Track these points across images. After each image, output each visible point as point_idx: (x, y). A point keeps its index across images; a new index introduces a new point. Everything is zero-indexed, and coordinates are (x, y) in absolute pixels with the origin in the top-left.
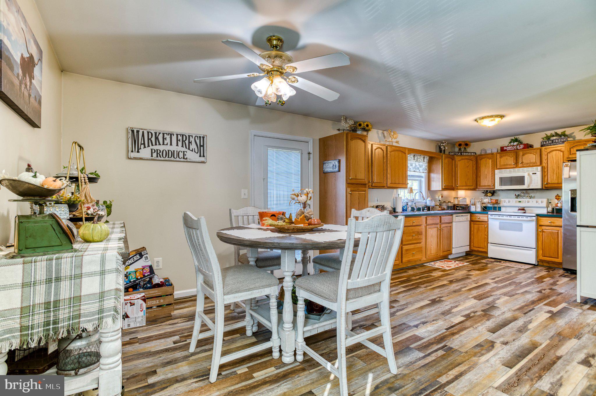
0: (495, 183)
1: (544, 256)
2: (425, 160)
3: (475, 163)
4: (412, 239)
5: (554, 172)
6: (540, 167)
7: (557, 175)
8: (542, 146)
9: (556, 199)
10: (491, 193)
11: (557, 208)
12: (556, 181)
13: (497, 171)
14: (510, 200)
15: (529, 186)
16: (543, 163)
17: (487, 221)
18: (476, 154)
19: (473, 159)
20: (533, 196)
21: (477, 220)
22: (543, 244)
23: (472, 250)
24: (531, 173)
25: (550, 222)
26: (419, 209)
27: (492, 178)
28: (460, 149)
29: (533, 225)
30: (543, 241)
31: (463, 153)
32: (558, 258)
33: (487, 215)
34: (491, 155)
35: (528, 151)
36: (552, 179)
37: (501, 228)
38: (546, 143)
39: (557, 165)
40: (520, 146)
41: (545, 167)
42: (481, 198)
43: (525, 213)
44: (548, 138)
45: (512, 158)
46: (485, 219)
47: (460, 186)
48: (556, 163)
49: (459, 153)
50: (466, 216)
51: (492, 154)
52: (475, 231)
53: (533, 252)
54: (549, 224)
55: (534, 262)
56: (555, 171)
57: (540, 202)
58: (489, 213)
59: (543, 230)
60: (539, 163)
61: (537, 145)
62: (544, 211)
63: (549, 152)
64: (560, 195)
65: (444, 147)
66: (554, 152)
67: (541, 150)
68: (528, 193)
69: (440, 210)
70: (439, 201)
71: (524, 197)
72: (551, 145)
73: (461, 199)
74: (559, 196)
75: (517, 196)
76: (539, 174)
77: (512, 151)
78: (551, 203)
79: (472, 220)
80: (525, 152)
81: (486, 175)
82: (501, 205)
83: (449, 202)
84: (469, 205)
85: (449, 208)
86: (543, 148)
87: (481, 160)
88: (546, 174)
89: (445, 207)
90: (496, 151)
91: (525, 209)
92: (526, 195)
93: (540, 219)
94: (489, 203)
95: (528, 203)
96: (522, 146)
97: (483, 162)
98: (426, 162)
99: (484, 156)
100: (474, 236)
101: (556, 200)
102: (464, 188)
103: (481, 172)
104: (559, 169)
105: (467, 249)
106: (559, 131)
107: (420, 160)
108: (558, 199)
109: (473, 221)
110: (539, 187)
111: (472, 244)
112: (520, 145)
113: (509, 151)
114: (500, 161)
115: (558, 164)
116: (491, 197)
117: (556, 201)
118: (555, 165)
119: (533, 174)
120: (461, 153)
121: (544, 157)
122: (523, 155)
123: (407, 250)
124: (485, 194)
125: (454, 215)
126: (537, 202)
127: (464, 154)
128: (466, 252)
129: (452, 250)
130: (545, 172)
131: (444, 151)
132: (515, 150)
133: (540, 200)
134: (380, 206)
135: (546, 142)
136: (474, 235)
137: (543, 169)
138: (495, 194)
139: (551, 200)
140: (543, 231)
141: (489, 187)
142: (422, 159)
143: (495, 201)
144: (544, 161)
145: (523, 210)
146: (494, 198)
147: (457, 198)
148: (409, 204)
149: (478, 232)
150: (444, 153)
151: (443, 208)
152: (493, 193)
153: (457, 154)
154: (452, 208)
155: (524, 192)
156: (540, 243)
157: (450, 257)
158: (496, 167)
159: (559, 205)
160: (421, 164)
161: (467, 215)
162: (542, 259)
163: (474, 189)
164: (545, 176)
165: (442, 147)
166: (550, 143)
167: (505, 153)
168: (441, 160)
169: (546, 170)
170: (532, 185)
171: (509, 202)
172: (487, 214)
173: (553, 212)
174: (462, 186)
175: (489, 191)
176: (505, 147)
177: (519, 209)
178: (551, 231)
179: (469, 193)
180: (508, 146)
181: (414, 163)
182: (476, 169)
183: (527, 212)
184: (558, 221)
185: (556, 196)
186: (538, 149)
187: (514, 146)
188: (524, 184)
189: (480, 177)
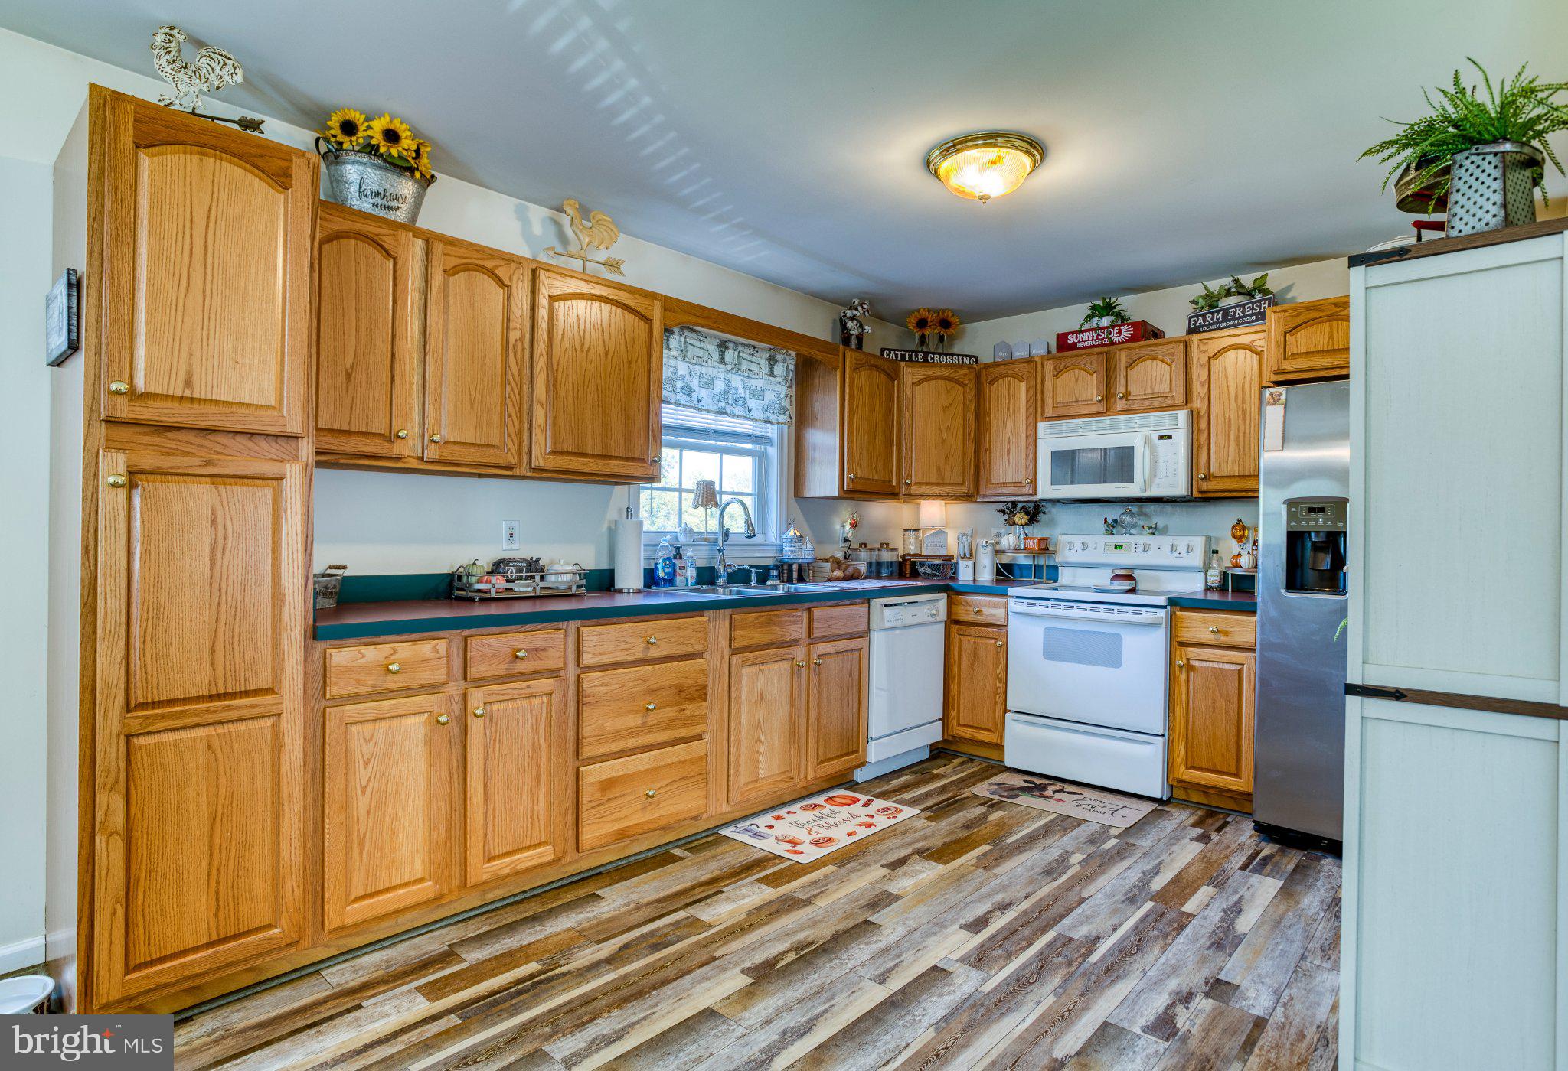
0: (1036, 473)
1: (1193, 768)
2: (779, 369)
3: (971, 395)
4: (644, 724)
5: (1229, 432)
6: (1186, 411)
7: (1238, 445)
8: (1192, 331)
9: (1234, 536)
10: (1027, 513)
11: (1238, 571)
12: (1236, 469)
13: (1042, 426)
14: (1088, 539)
15: (1147, 485)
16: (1194, 398)
17: (1003, 622)
18: (977, 361)
19: (965, 380)
20: (1161, 525)
21: (972, 618)
22: (1191, 715)
23: (953, 736)
24: (1155, 436)
25: (1213, 632)
26: (739, 577)
27: (1027, 456)
28: (923, 340)
29: (1157, 640)
30: (1191, 703)
31: (934, 354)
32: (1237, 775)
33: (1002, 600)
34: (1025, 365)
35: (1148, 351)
36: (1223, 461)
37: (1051, 652)
38: (1204, 321)
39: (1240, 402)
40: (1120, 332)
41: (1202, 413)
42: (994, 531)
43: (1132, 591)
44: (1211, 300)
45: (1095, 375)
46: (1000, 613)
47: (916, 483)
48: (1236, 396)
49: (917, 353)
50: (932, 605)
51: (1030, 360)
52: (965, 662)
53: (1154, 751)
54: (1210, 638)
55: (1157, 790)
56: (1233, 428)
57: (1182, 549)
58: (1012, 591)
59: (1192, 662)
60: (1179, 399)
61: (1174, 327)
62: (1192, 586)
63: (1215, 356)
64: (1247, 522)
65: (861, 326)
66: (1231, 355)
67: (1187, 345)
68: (1146, 515)
69: (838, 579)
70: (846, 540)
71: (1133, 531)
72: (1219, 329)
73: (929, 533)
74: (1244, 528)
75: (1112, 527)
76: (1181, 438)
77: (1095, 350)
78: (1217, 552)
79: (954, 617)
80: (1135, 354)
81: (1009, 443)
82: (1058, 559)
83: (882, 544)
84: (955, 560)
85: (875, 570)
86: (1196, 338)
87: (991, 383)
88: (1203, 438)
89: (862, 566)
90: (1044, 352)
91: (1136, 574)
92: (1140, 523)
93: (1183, 618)
94: (1017, 549)
95: (1144, 550)
96: (1126, 331)
97: (999, 389)
98: (779, 380)
99: (1002, 370)
100: (959, 683)
101: (1234, 542)
102: (934, 490)
103: (993, 431)
104: (1245, 423)
105: (935, 734)
106: (1247, 279)
107: (754, 368)
108: (1239, 538)
109: (957, 623)
110: (1181, 489)
111: (954, 713)
112: (1119, 326)
113: (1084, 351)
114: (1055, 388)
115: (1244, 401)
116: (1026, 528)
117: (1234, 546)
118: (1233, 405)
119: (1161, 437)
120: (926, 354)
121: (1198, 374)
122: (1130, 365)
123: (607, 785)
124: (1006, 517)
125: (877, 603)
126: (1173, 548)
127: (936, 357)
128: (931, 745)
129: (865, 751)
130: (1199, 431)
131: (860, 338)
132: (1102, 345)
133: (1182, 543)
134: (514, 560)
135: (1204, 316)
136: (959, 675)
137: (1194, 417)
138: (1042, 517)
139: (1218, 540)
140: (1190, 668)
141: (1016, 490)
142: (763, 362)
143: (1039, 544)
144: (1198, 390)
145: (1129, 577)
146: (1037, 532)
147: (916, 531)
148: (688, 553)
149: (972, 666)
150: (860, 346)
151: (850, 571)
152: (1034, 512)
153: (910, 356)
154: (895, 568)
155: (1134, 508)
156: (1180, 712)
157: (860, 776)
158: (1043, 412)
159: (1245, 561)
160: (758, 384)
161: (937, 600)
162: (1185, 777)
163: (968, 498)
164: (1199, 447)
165: (850, 324)
166: (1218, 322)
167: (1072, 357)
168: (838, 373)
169: (1203, 425)
170: (1157, 481)
171: (1084, 546)
172: (1005, 595)
173: (1222, 588)
174: (927, 484)
175: (1020, 506)
176: (1072, 333)
177: (1116, 577)
178: (1216, 665)
179: (958, 511)
180: (1082, 332)
181: (722, 375)
182: (977, 416)
183: (1141, 587)
184: (1243, 628)
185: (1234, 527)
186: (1177, 342)
187: (1100, 328)
188: (1130, 479)
189: (988, 450)
